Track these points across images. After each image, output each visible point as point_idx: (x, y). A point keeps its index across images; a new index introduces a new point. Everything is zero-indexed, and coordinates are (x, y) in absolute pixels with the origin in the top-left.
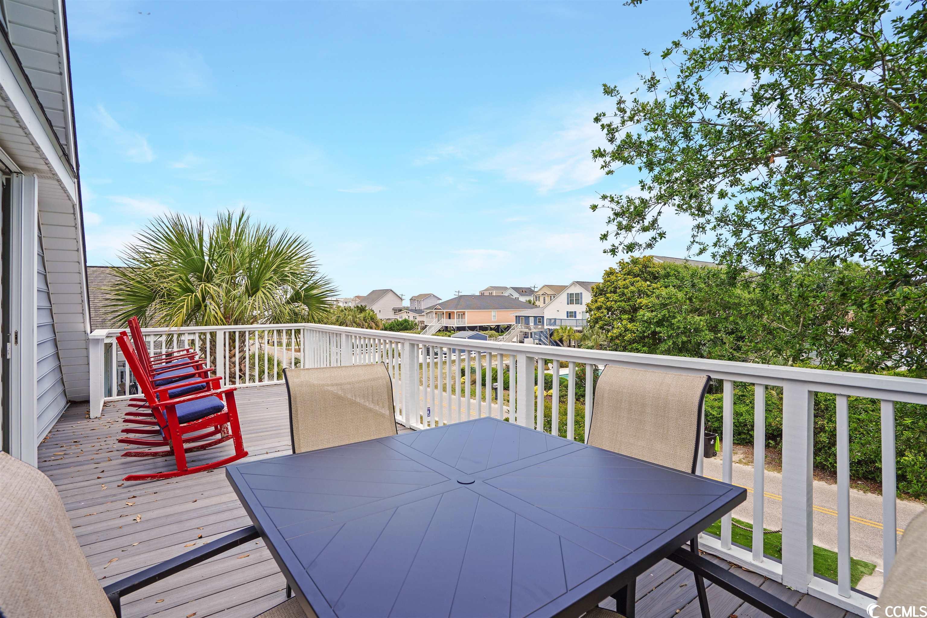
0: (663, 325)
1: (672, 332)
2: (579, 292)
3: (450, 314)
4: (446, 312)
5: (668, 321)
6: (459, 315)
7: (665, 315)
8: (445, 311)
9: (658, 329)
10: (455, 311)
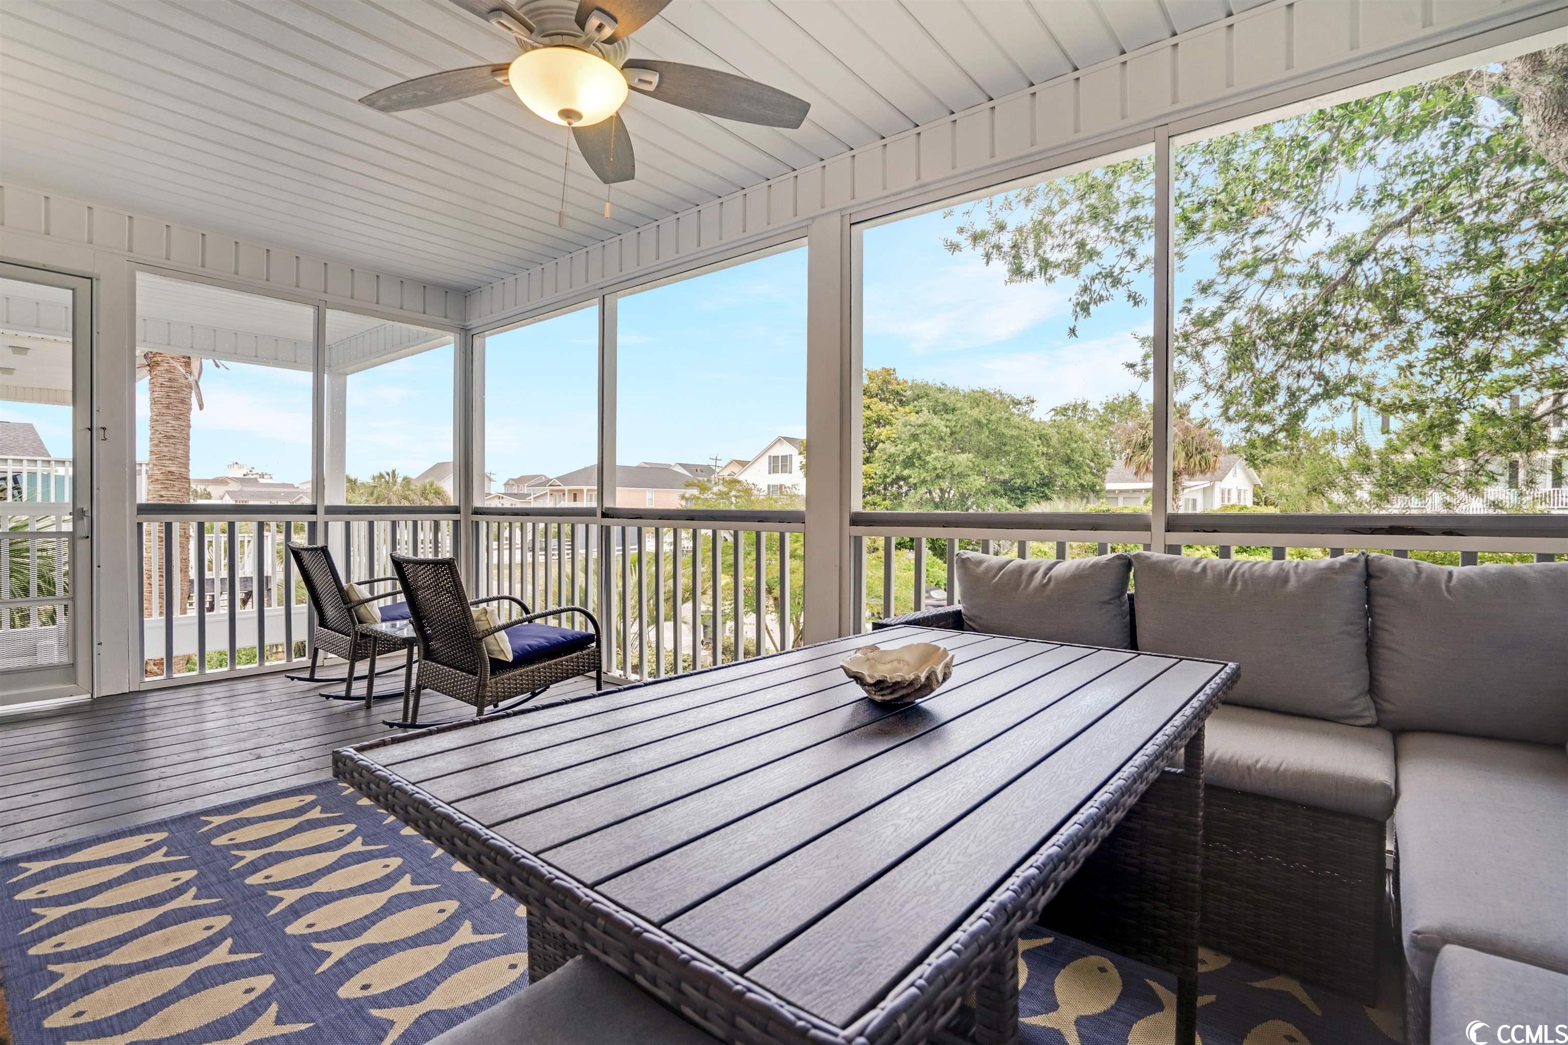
0: (913, 465)
1: (925, 474)
2: (787, 453)
3: (575, 495)
4: (570, 491)
5: (919, 458)
6: (591, 495)
7: (915, 449)
8: (566, 488)
9: (906, 472)
10: (585, 488)
